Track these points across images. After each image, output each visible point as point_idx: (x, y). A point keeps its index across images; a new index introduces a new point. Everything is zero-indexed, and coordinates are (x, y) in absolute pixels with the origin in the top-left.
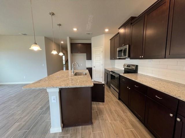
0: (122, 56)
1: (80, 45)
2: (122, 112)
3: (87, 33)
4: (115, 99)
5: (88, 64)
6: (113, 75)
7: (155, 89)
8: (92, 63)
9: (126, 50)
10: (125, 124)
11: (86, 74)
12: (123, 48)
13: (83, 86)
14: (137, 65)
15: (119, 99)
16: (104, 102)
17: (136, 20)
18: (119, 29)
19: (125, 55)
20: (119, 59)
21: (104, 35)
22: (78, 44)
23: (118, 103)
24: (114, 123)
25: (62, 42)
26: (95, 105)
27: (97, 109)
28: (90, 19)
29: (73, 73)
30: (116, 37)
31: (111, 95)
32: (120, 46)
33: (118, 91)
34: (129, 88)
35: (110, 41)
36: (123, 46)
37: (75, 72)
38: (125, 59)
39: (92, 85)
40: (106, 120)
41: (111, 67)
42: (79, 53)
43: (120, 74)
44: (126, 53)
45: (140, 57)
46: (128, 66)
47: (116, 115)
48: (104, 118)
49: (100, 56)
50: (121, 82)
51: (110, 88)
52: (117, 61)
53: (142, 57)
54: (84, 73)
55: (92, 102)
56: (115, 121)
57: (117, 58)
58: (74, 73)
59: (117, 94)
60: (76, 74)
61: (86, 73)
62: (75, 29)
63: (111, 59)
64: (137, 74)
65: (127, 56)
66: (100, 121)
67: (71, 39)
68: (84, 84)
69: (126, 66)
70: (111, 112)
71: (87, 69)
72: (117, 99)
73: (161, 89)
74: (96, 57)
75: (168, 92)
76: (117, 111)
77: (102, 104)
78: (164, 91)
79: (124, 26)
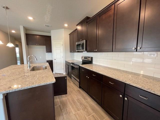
0: (81, 50)
1: (38, 36)
2: (83, 100)
3: (46, 25)
4: (76, 88)
5: (48, 57)
6: (74, 66)
7: (109, 76)
8: (52, 55)
9: (84, 44)
10: (87, 111)
11: (46, 68)
12: (81, 43)
13: (43, 84)
14: (92, 57)
15: (80, 87)
16: (67, 94)
17: (90, 21)
18: (77, 25)
19: (83, 48)
20: (78, 52)
21: (63, 29)
22: (36, 36)
23: (79, 91)
24: (77, 113)
25: (13, 31)
26: (58, 99)
27: (60, 102)
28: (49, 9)
29: (29, 68)
30: (75, 32)
31: (73, 85)
32: (78, 40)
33: (78, 80)
34: (88, 78)
35: (69, 35)
36: (81, 41)
37: (32, 66)
38: (82, 52)
39: (54, 81)
40: (70, 113)
41: (71, 59)
42: (37, 45)
43: (80, 65)
44: (84, 47)
45: (95, 50)
46: (85, 58)
47: (78, 104)
48: (68, 111)
49: (60, 49)
50: (80, 72)
51: (71, 78)
52: (76, 54)
53: (97, 50)
54: (43, 67)
55: (55, 97)
56: (79, 111)
57: (76, 51)
58: (31, 68)
59: (78, 84)
60: (33, 69)
61: (46, 66)
62: (31, 18)
63: (71, 52)
64: (92, 64)
65: (84, 50)
66: (64, 116)
67: (26, 29)
68: (44, 81)
69: (83, 58)
70: (74, 102)
71: (47, 62)
72: (78, 88)
73: (113, 76)
74: (56, 49)
75: (118, 78)
76: (79, 100)
77: (65, 96)
78: (115, 78)
79: (81, 23)
